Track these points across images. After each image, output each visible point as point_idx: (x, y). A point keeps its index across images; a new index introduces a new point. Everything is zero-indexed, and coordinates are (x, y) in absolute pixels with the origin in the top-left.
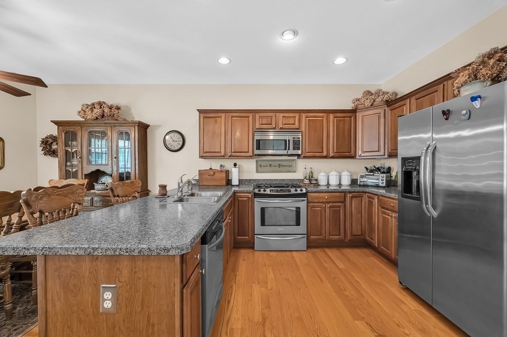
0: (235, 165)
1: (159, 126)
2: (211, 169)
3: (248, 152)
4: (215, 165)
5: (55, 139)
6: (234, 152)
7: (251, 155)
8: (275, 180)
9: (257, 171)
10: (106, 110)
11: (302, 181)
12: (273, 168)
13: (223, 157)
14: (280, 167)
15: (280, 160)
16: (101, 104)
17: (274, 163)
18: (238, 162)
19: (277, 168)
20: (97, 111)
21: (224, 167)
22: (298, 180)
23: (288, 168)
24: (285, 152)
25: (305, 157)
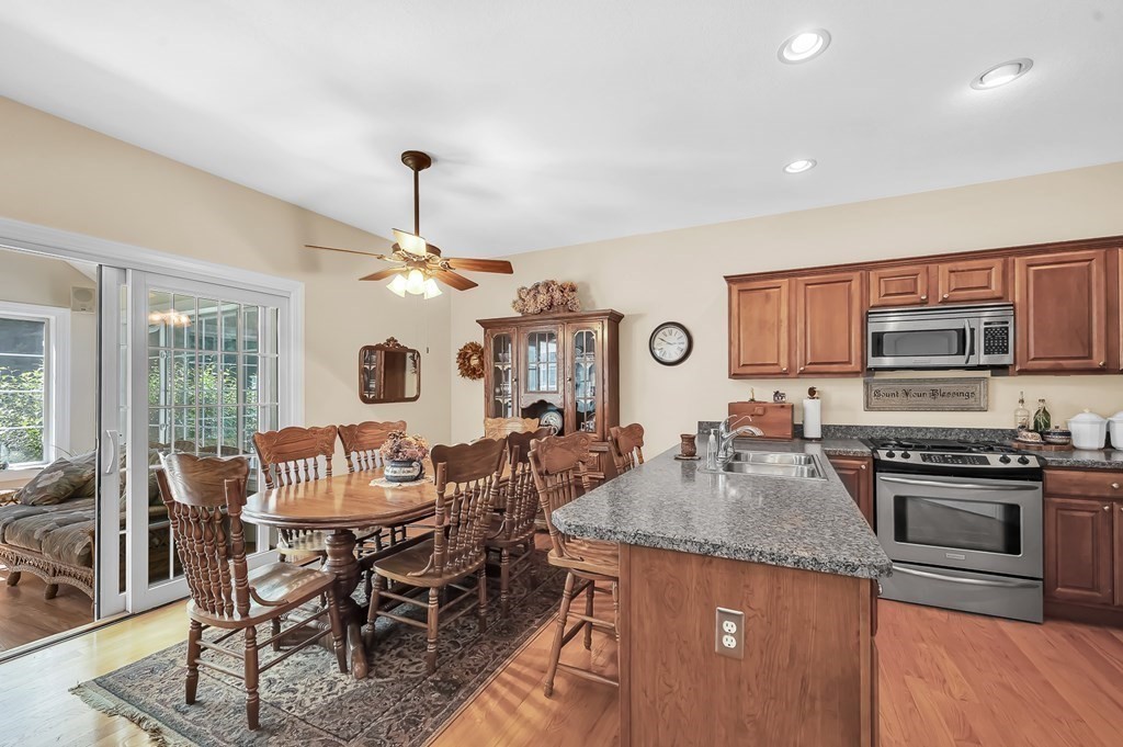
0: (812, 392)
1: (638, 317)
2: (752, 400)
3: (849, 362)
4: (763, 392)
5: (475, 348)
6: (811, 364)
7: (858, 369)
8: (920, 429)
9: (868, 407)
10: (557, 295)
11: (1013, 434)
12: (913, 400)
13: (784, 375)
14: (936, 398)
15: (936, 380)
16: (548, 285)
17: (916, 388)
18: (820, 384)
19: (927, 400)
20: (543, 298)
21: (783, 396)
22: (995, 431)
23: (962, 401)
24: (960, 360)
25: (1023, 372)
